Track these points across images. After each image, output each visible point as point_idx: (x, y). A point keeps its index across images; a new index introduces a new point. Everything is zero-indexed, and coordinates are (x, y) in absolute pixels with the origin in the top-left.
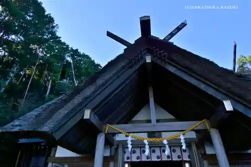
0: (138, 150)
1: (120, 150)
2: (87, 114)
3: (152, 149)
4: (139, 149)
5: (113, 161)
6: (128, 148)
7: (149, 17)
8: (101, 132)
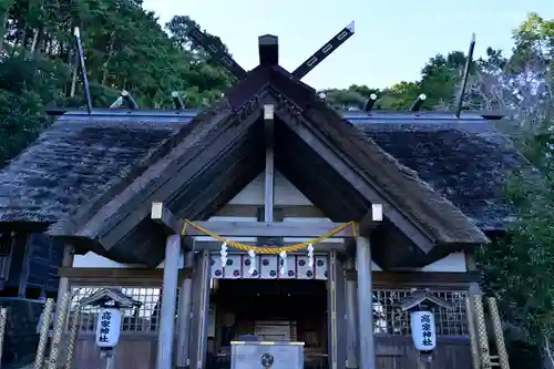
0: (237, 260)
1: (205, 260)
2: (157, 211)
3: (263, 259)
4: (239, 258)
5: (189, 277)
6: (220, 255)
7: (276, 38)
8: (174, 233)
